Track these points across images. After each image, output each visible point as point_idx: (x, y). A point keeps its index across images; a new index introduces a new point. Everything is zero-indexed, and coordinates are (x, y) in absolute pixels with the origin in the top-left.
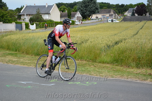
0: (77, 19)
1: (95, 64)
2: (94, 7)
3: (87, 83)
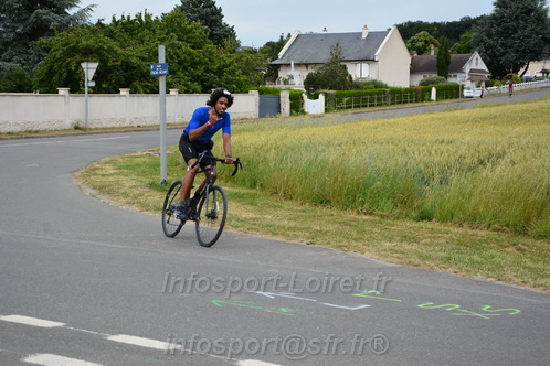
0: (471, 80)
1: (522, 241)
2: (537, 34)
3: (486, 308)
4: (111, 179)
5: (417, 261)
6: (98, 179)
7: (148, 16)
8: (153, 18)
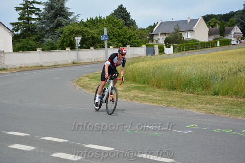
0: (234, 37)
3: (243, 131)
4: (87, 82)
5: (213, 112)
6: (82, 83)
7: (100, 17)
8: (102, 18)
